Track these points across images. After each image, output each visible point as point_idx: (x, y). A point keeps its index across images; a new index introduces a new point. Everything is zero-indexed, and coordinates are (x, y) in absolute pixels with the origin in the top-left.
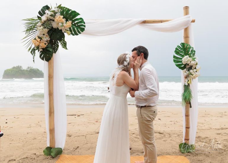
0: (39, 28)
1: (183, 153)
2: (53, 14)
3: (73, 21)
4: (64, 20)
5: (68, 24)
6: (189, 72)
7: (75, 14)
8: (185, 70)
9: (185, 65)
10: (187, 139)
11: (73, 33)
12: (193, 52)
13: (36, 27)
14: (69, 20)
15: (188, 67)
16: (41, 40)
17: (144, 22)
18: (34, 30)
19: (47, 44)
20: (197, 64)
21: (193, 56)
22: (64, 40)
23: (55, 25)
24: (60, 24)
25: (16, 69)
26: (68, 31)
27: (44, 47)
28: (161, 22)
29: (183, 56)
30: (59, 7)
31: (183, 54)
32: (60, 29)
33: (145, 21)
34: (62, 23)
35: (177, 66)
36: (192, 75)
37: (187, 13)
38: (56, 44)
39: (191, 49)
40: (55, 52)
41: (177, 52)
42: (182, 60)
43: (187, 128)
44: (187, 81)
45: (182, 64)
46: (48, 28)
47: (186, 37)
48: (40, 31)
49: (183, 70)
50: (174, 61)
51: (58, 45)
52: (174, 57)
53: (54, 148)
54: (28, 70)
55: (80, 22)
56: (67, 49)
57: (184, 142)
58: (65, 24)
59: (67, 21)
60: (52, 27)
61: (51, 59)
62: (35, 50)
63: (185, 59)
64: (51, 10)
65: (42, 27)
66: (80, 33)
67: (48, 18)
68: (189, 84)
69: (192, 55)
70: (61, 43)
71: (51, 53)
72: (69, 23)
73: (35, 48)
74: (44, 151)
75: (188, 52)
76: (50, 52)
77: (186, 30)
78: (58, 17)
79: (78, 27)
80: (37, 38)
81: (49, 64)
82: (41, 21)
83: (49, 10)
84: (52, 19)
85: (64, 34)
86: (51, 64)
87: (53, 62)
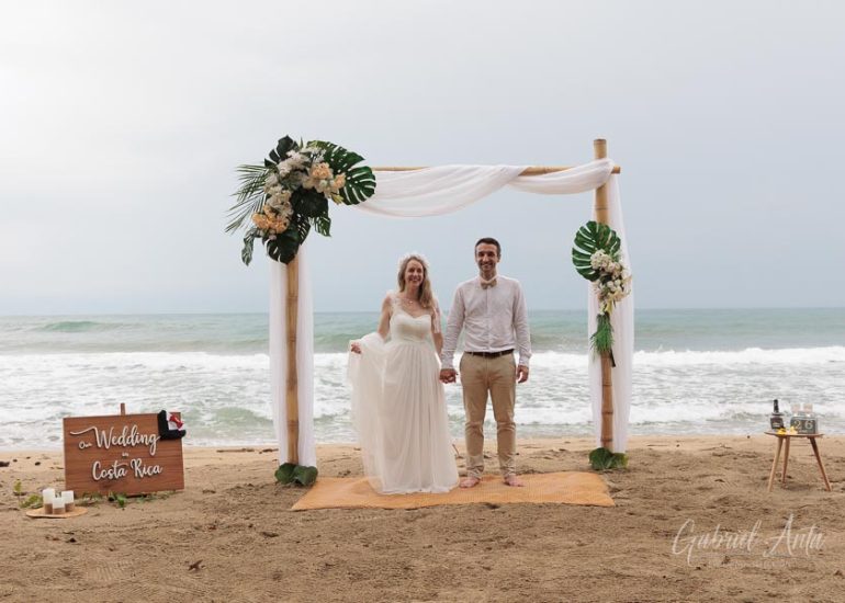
0: (270, 188)
1: (598, 470)
2: (307, 160)
3: (349, 174)
4: (330, 172)
5: (339, 182)
6: (606, 286)
7: (356, 158)
8: (598, 280)
9: (598, 271)
10: (607, 439)
11: (348, 199)
12: (616, 240)
13: (264, 185)
14: (339, 171)
15: (603, 275)
16: (278, 216)
18: (256, 192)
19: (288, 224)
20: (621, 268)
21: (614, 252)
22: (326, 216)
23: (307, 183)
24: (324, 182)
26: (336, 194)
27: (282, 231)
28: (544, 172)
29: (593, 251)
30: (322, 145)
31: (593, 246)
32: (319, 191)
34: (328, 180)
35: (580, 272)
36: (613, 293)
37: (601, 154)
38: (306, 223)
39: (611, 235)
40: (301, 241)
41: (580, 241)
42: (593, 258)
43: (607, 413)
44: (603, 306)
45: (591, 268)
46: (292, 189)
47: (602, 207)
48: (273, 194)
49: (593, 283)
50: (575, 261)
51: (310, 226)
52: (574, 252)
55: (364, 176)
56: (328, 234)
57: (599, 445)
58: (333, 182)
59: (335, 173)
60: (301, 187)
61: (294, 257)
62: (259, 236)
63: (596, 258)
64: (302, 151)
65: (279, 188)
66: (363, 199)
67: (293, 166)
68: (607, 314)
69: (612, 248)
70: (316, 222)
71: (295, 244)
72: (341, 178)
73: (262, 233)
74: (276, 474)
75: (604, 240)
76: (293, 240)
77: (601, 191)
78: (320, 166)
79: (359, 186)
80: (267, 212)
81: (288, 268)
82: (276, 171)
83: (297, 150)
84: (303, 169)
85: (326, 201)
86: (293, 269)
87: (298, 265)
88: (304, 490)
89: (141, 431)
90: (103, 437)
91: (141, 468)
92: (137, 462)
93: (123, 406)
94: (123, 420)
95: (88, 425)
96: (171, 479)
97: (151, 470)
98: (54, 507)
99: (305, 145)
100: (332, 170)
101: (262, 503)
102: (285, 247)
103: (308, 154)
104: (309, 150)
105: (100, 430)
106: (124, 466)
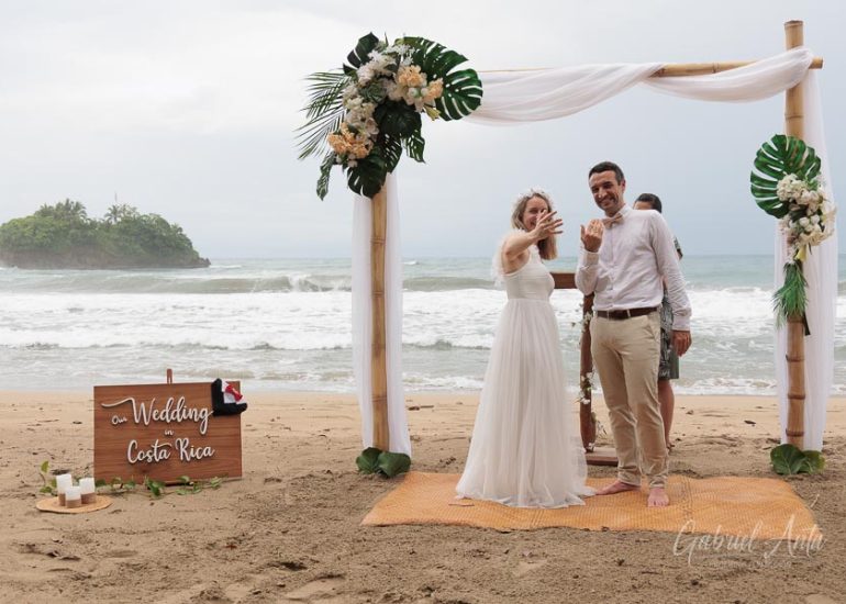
0: (349, 101)
1: (782, 474)
2: (393, 62)
3: (447, 80)
4: (422, 78)
5: (433, 90)
6: (798, 224)
7: (456, 58)
8: (787, 217)
9: (787, 204)
10: (795, 433)
11: (447, 112)
12: (814, 163)
13: (340, 97)
14: (435, 76)
15: (793, 209)
16: (357, 137)
17: (661, 73)
18: (333, 106)
19: (371, 147)
20: (821, 200)
21: (814, 175)
22: (418, 135)
23: (394, 93)
24: (413, 91)
25: (56, 217)
26: (432, 107)
27: (363, 155)
28: (714, 70)
29: (780, 176)
30: (409, 41)
31: (779, 170)
32: (409, 103)
33: (663, 70)
34: (418, 87)
35: (762, 205)
36: (808, 233)
37: (795, 41)
38: (396, 146)
39: (806, 154)
40: (391, 169)
41: (762, 163)
42: (780, 187)
43: (796, 397)
44: (793, 251)
45: (778, 200)
46: (375, 101)
47: (794, 115)
48: (352, 108)
49: (780, 220)
50: (754, 190)
51: (401, 149)
52: (754, 178)
53: (387, 452)
54: (114, 223)
55: (467, 82)
56: (422, 160)
57: (784, 441)
58: (425, 91)
59: (430, 79)
60: (387, 97)
61: (380, 189)
63: (784, 185)
64: (386, 51)
65: (358, 100)
66: (466, 113)
67: (375, 71)
68: (799, 263)
69: (809, 171)
70: (408, 144)
71: (381, 172)
72: (437, 86)
73: (338, 159)
74: (358, 461)
75: (796, 162)
76: (379, 168)
77: (794, 94)
78: (408, 69)
79: (462, 97)
80: (344, 131)
81: (373, 204)
82: (356, 80)
83: (379, 50)
84: (388, 74)
85: (419, 116)
86: (379, 205)
87: (386, 199)
88: (386, 484)
89: (189, 404)
90: (141, 410)
91: (188, 449)
92: (183, 443)
93: (169, 373)
94: (170, 389)
95: (126, 395)
96: (225, 464)
97: (201, 451)
98: (68, 498)
99: (391, 43)
100: (424, 75)
101: (320, 505)
102: (369, 176)
103: (395, 55)
104: (396, 49)
105: (138, 402)
106: (167, 447)
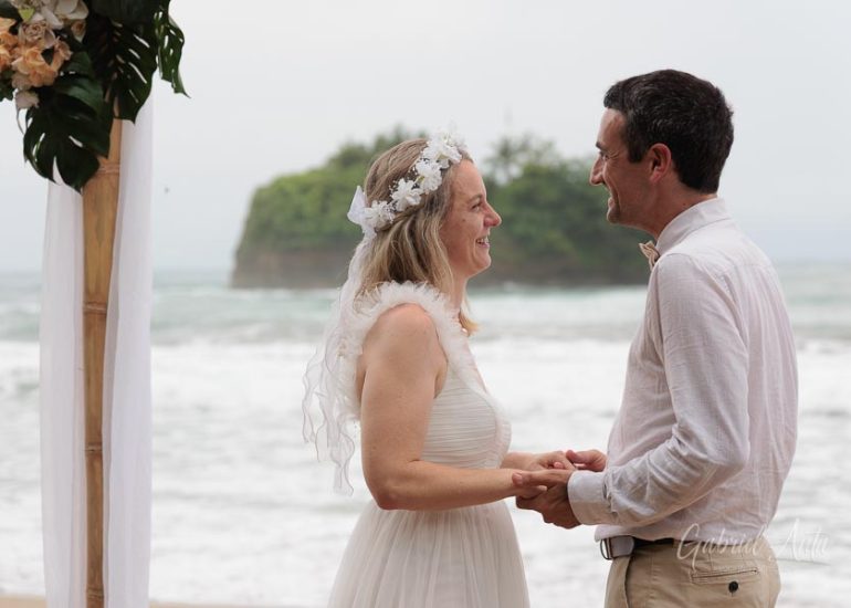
16: (20, 30)
19: (64, 54)
38: (139, 47)
61: (96, 165)
87: (115, 191)
